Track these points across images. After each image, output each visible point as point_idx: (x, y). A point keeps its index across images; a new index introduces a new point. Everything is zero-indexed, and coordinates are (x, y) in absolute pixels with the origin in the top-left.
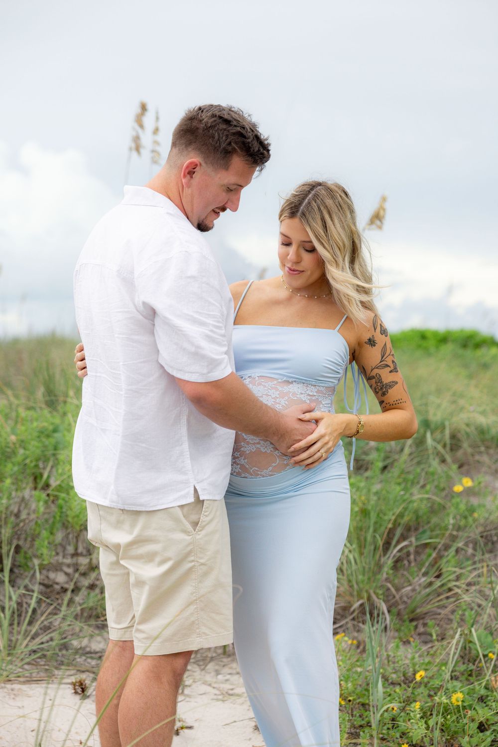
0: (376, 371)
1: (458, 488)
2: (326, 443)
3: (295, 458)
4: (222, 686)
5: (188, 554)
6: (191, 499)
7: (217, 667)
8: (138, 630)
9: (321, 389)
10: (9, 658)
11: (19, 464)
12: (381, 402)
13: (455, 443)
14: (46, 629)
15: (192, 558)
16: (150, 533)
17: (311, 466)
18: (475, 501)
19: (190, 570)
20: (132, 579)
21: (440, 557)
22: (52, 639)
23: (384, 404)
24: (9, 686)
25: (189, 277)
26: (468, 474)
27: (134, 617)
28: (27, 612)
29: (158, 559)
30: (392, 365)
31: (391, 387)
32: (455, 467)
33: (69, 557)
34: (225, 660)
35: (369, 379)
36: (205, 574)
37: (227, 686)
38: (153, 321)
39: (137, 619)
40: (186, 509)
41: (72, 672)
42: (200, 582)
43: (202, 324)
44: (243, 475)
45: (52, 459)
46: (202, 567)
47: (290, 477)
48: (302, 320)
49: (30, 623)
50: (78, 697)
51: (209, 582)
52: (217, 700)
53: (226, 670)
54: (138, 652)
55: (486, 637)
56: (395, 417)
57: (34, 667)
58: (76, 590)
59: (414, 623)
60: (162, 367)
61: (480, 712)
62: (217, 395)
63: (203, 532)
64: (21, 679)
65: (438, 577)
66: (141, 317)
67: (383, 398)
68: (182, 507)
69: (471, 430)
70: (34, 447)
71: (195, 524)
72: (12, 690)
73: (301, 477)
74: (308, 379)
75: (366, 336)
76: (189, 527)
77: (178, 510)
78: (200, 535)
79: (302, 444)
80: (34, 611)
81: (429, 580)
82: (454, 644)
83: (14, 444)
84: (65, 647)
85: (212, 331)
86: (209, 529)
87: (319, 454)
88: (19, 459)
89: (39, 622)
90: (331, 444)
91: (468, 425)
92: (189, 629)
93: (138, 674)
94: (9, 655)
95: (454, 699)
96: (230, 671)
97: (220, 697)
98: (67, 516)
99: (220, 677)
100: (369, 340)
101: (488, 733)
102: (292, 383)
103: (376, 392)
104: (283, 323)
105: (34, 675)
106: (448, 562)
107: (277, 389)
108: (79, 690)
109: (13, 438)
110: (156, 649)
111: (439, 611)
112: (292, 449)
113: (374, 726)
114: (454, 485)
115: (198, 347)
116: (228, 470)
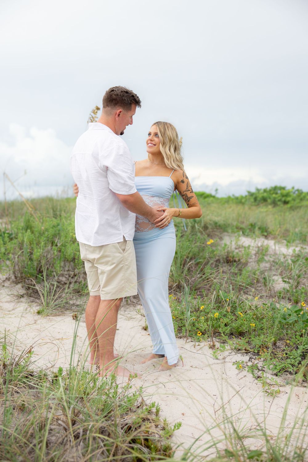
0: (185, 192)
1: (209, 243)
2: (168, 219)
3: (157, 225)
4: (127, 315)
5: (121, 261)
6: (122, 240)
7: (124, 309)
8: (102, 291)
9: (165, 199)
10: (47, 308)
11: (46, 237)
12: (188, 205)
13: (206, 228)
14: (60, 297)
15: (123, 263)
16: (107, 254)
17: (162, 228)
18: (214, 249)
19: (122, 268)
20: (99, 271)
21: (204, 268)
22: (62, 301)
23: (189, 205)
24: (48, 317)
25: (120, 155)
26: (212, 238)
27: (100, 286)
28: (52, 292)
29: (110, 263)
30: (191, 190)
31: (191, 198)
32: (206, 236)
33: (66, 272)
34: (128, 306)
35: (182, 196)
36: (128, 269)
37: (129, 315)
38: (107, 172)
39: (101, 286)
40: (120, 244)
41: (71, 312)
42: (126, 272)
43: (126, 172)
44: (138, 231)
45: (58, 235)
46: (126, 266)
47: (155, 232)
48: (156, 174)
49: (54, 295)
50: (74, 321)
51: (129, 272)
52: (126, 320)
53: (128, 310)
54: (102, 299)
55: (224, 294)
56: (193, 209)
57: (57, 311)
58: (70, 283)
59: (197, 291)
60: (110, 190)
61: (225, 320)
62: (132, 199)
63: (127, 253)
64: (52, 315)
65: (204, 274)
66: (102, 172)
67: (189, 203)
68: (119, 243)
69: (211, 222)
70: (51, 231)
71: (124, 250)
72: (49, 319)
73: (159, 232)
74: (159, 195)
75: (180, 180)
76: (122, 251)
77: (117, 244)
78: (126, 254)
79: (159, 219)
80: (55, 291)
81: (201, 276)
82: (213, 297)
83: (43, 230)
84: (67, 303)
85: (130, 175)
86: (129, 252)
87: (165, 223)
88: (46, 235)
89: (58, 294)
90: (169, 219)
91: (210, 220)
92: (122, 289)
93: (103, 307)
94: (47, 306)
95: (215, 316)
96: (130, 310)
97: (128, 319)
98: (65, 255)
99: (126, 312)
100: (182, 181)
101: (228, 327)
102: (154, 197)
103: (186, 201)
104: (149, 175)
105: (57, 313)
106: (207, 269)
107: (149, 199)
108: (75, 318)
109: (43, 228)
110: (109, 298)
111: (205, 286)
112: (155, 221)
113: (186, 326)
114: (207, 242)
115: (125, 181)
116: (134, 230)
